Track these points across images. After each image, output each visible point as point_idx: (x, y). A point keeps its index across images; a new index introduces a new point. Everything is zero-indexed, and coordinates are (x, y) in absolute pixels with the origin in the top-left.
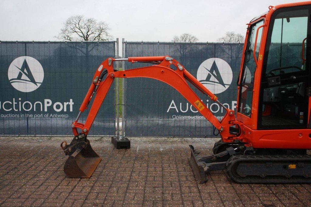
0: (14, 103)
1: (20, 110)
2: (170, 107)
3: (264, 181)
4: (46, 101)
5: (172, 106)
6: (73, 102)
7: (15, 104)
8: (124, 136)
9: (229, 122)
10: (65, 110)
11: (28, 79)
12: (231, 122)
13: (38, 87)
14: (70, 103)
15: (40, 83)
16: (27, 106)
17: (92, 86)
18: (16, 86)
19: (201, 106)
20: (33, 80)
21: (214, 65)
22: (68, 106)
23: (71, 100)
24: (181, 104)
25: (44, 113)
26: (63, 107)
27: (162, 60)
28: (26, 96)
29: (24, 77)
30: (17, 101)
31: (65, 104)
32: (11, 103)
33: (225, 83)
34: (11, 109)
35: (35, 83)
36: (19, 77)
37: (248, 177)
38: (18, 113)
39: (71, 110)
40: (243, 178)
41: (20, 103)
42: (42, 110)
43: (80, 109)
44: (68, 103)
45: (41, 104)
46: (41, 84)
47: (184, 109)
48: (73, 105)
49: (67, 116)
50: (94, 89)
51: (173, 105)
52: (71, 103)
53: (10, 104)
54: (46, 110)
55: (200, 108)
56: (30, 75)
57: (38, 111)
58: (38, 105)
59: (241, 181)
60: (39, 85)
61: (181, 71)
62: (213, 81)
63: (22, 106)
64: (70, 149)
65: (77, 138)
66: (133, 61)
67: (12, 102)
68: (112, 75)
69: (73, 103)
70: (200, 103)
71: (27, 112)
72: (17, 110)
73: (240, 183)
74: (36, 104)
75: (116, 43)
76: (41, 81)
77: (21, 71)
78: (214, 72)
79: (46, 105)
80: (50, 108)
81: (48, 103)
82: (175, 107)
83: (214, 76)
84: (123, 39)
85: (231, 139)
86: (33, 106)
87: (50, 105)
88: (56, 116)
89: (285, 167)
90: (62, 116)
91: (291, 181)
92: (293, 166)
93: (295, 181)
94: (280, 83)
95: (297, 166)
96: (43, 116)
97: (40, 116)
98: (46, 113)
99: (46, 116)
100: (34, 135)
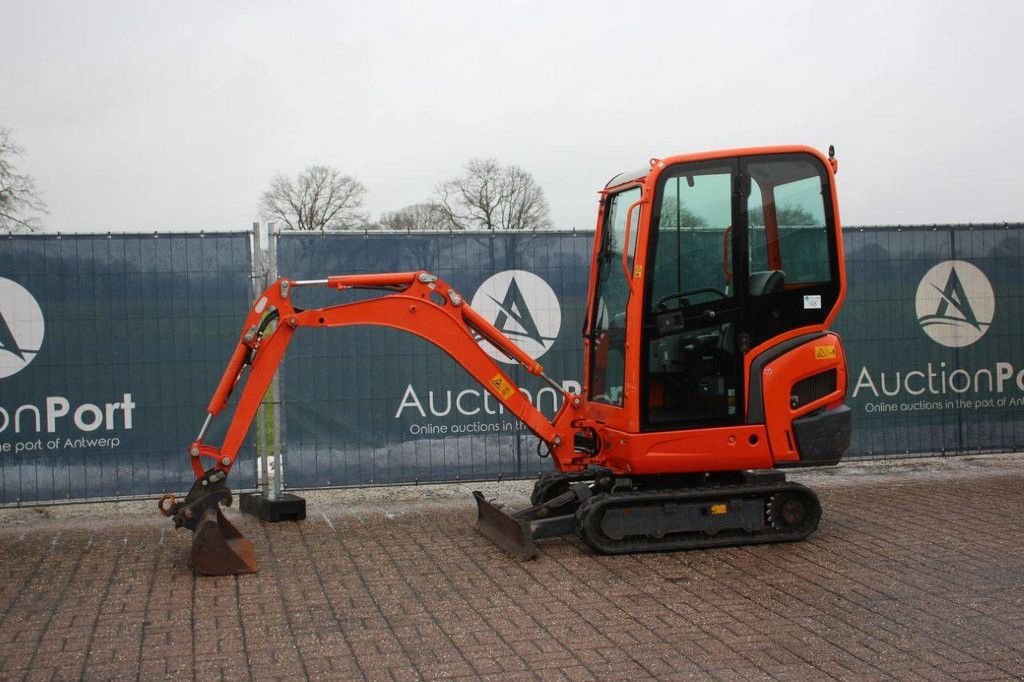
2: (404, 404)
3: (662, 545)
4: (51, 401)
5: (407, 402)
6: (132, 401)
8: (282, 488)
9: (573, 425)
10: (110, 426)
12: (577, 424)
13: (26, 364)
14: (123, 406)
15: (33, 351)
17: (239, 349)
20: (10, 344)
21: (513, 289)
22: (119, 415)
23: (127, 397)
24: (431, 394)
25: (45, 436)
26: (104, 416)
27: (410, 282)
31: (110, 408)
33: (542, 334)
35: (18, 352)
37: (626, 539)
39: (128, 425)
40: (616, 542)
42: (38, 429)
43: (210, 408)
44: (117, 405)
45: (36, 410)
46: (34, 355)
47: (441, 407)
48: (133, 410)
49: (115, 442)
50: (246, 358)
51: (410, 399)
52: (128, 404)
54: (51, 428)
55: (504, 393)
57: (28, 431)
58: (28, 417)
59: (613, 550)
60: (29, 358)
61: (456, 306)
62: (513, 330)
64: (188, 512)
65: (205, 483)
66: (340, 287)
68: (293, 321)
69: (133, 405)
70: (504, 381)
73: (612, 554)
74: (21, 413)
75: (252, 236)
76: (37, 347)
78: (514, 308)
79: (52, 415)
80: (66, 423)
81: (58, 407)
82: (417, 403)
83: (515, 316)
84: (271, 226)
85: (578, 462)
86: (12, 420)
87: (63, 412)
88: (82, 443)
89: (705, 512)
90: (102, 442)
91: (719, 541)
92: (720, 509)
93: (727, 540)
94: (682, 327)
95: (729, 508)
96: (44, 445)
97: (34, 447)
98: (53, 436)
99: (51, 445)
100: (15, 504)
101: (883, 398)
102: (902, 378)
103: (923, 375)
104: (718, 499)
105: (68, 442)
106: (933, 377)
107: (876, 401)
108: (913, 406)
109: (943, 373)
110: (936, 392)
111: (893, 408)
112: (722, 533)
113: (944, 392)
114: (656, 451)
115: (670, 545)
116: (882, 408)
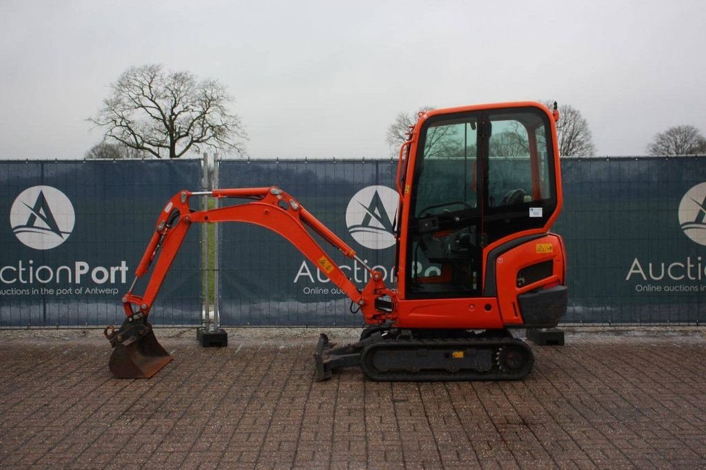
0: (21, 269)
1: (31, 282)
2: (300, 274)
4: (78, 264)
5: (302, 272)
6: (126, 266)
7: (22, 271)
8: (218, 325)
9: (375, 292)
10: (113, 281)
11: (46, 226)
12: (378, 292)
13: (63, 241)
14: (121, 269)
15: (67, 233)
16: (44, 274)
17: (155, 235)
18: (26, 238)
19: (329, 267)
20: (54, 228)
21: (376, 198)
22: (118, 274)
23: (124, 263)
25: (74, 285)
26: (110, 275)
27: (265, 195)
28: (42, 257)
29: (39, 222)
30: (26, 265)
31: (113, 270)
32: (15, 269)
34: (15, 280)
35: (59, 233)
36: (31, 223)
38: (28, 286)
39: (124, 281)
41: (31, 268)
42: (70, 281)
43: (137, 272)
44: (117, 268)
45: (69, 270)
46: (68, 235)
48: (127, 272)
49: (116, 291)
50: (158, 241)
52: (124, 268)
53: (13, 270)
54: (78, 281)
55: (327, 269)
56: (50, 220)
57: (64, 283)
58: (64, 273)
59: (379, 378)
60: (66, 237)
61: (296, 210)
62: (375, 226)
63: (34, 275)
65: (131, 320)
66: (219, 196)
67: (17, 267)
68: (187, 218)
69: (127, 269)
70: (327, 262)
71: (44, 285)
72: (26, 282)
74: (61, 271)
75: (203, 162)
76: (70, 230)
77: (34, 213)
78: (376, 211)
79: (79, 273)
80: (86, 278)
81: (82, 268)
82: (309, 273)
83: (377, 217)
85: (378, 318)
86: (54, 275)
87: (85, 272)
88: (96, 291)
89: (448, 356)
90: (108, 291)
91: (458, 377)
92: (459, 354)
93: (463, 377)
94: (437, 228)
95: (465, 355)
96: (73, 291)
97: (67, 292)
98: (78, 286)
99: (78, 291)
100: (55, 327)
101: (650, 281)
102: (666, 268)
103: (683, 266)
104: (459, 348)
105: (88, 290)
106: (691, 268)
107: (644, 283)
108: (674, 288)
109: (700, 265)
110: (694, 278)
111: (658, 288)
112: (462, 371)
113: (700, 278)
114: (417, 313)
115: (422, 377)
116: (649, 288)
